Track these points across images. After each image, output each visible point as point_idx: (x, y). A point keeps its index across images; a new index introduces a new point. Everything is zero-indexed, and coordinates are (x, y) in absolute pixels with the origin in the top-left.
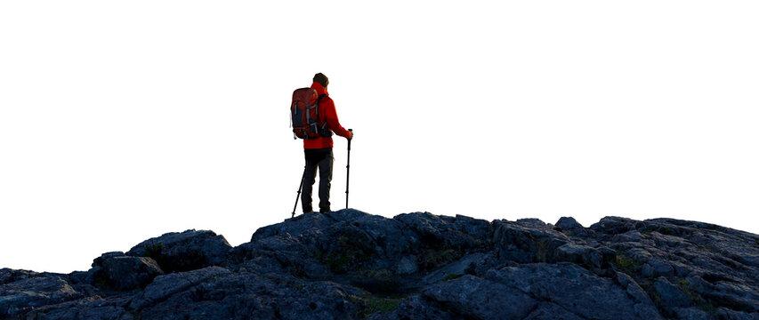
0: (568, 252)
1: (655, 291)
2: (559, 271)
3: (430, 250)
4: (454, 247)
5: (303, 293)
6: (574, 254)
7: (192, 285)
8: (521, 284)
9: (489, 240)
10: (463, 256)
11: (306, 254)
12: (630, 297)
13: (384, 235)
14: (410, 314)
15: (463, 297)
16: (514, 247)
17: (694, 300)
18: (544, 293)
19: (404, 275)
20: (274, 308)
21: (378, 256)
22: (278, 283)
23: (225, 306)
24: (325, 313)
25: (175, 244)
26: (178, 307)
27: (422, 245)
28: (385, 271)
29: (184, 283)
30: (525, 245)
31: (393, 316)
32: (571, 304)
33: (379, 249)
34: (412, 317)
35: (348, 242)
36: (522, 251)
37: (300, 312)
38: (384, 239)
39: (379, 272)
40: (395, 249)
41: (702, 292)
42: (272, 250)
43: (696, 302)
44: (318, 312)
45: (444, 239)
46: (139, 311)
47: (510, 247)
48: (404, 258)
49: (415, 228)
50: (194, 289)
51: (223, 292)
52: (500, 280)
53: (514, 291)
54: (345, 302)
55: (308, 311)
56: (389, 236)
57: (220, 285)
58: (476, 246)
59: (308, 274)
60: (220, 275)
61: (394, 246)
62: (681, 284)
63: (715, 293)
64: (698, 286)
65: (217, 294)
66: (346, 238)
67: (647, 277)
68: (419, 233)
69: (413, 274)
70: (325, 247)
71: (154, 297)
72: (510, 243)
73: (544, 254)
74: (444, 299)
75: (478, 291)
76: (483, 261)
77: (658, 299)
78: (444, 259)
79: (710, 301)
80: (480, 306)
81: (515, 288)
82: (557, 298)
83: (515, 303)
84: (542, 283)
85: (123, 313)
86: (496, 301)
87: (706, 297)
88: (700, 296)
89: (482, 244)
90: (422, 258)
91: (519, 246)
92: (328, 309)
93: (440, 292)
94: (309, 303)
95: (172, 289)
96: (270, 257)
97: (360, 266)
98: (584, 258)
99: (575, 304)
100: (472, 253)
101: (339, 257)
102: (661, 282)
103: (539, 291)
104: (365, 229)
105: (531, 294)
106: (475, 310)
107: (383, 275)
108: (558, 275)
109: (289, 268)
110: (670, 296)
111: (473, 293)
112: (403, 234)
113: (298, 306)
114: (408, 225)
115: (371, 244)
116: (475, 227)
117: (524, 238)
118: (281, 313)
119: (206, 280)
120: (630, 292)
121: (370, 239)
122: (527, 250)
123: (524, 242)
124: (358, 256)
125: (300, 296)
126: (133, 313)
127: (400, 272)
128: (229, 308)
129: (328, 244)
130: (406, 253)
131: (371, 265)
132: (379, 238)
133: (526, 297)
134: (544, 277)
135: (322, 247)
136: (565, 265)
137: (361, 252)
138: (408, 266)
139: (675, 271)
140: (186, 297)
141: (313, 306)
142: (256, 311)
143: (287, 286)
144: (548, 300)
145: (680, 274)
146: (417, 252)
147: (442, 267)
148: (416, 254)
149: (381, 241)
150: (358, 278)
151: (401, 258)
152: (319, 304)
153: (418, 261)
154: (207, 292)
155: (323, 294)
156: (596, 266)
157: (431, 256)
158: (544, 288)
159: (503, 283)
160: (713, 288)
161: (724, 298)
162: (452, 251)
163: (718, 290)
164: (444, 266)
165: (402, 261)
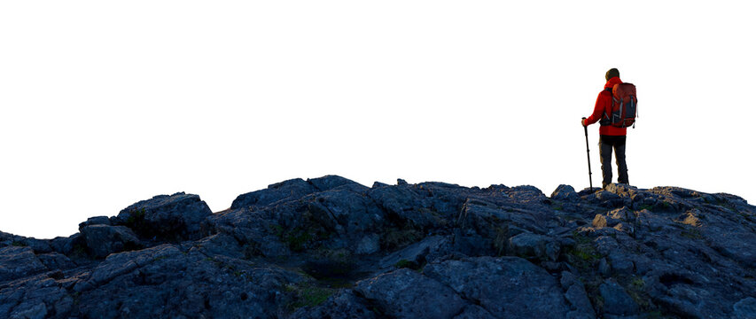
0: (519, 245)
1: (600, 294)
2: (500, 268)
3: (393, 229)
4: (417, 228)
5: (239, 280)
6: (525, 247)
7: (138, 266)
8: (455, 282)
9: (454, 221)
10: (425, 236)
11: (266, 231)
12: (567, 302)
13: (347, 212)
14: (332, 312)
15: (390, 295)
16: (474, 232)
17: (642, 305)
18: (475, 295)
19: (363, 256)
20: (205, 297)
21: (338, 235)
22: (221, 267)
23: (160, 293)
24: (255, 304)
25: (158, 209)
26: (116, 292)
27: (387, 223)
28: (344, 251)
29: (130, 263)
30: (483, 231)
31: (316, 313)
32: (500, 309)
33: (339, 227)
34: (333, 315)
35: (311, 219)
36: (479, 236)
37: (230, 303)
38: (347, 216)
39: (337, 252)
40: (357, 227)
41: (653, 296)
42: (233, 226)
43: (644, 308)
44: (248, 303)
45: (406, 219)
46: (80, 294)
47: (470, 231)
48: (366, 237)
49: (381, 205)
50: (137, 272)
51: (164, 277)
52: (436, 277)
53: (446, 289)
54: (277, 293)
55: (239, 302)
56: (352, 214)
57: (165, 268)
58: (440, 226)
59: (264, 253)
60: (167, 256)
61: (356, 224)
62: (635, 284)
63: (666, 299)
64: (651, 289)
65: (159, 278)
66: (310, 215)
67: (601, 274)
68: (385, 210)
69: (373, 254)
70: (287, 224)
71: (97, 280)
72: (469, 227)
73: (502, 241)
74: (371, 296)
75: (408, 288)
76: (437, 247)
77: (600, 303)
78: (406, 239)
79: (660, 306)
80: (404, 307)
81: (448, 286)
82: (486, 302)
83: (441, 305)
84: (477, 282)
85: (64, 296)
86: (422, 302)
87: (656, 302)
88: (650, 300)
89: (447, 225)
90: (385, 237)
91: (478, 231)
92: (258, 301)
93: (369, 288)
94: (241, 292)
95: (117, 271)
96: (228, 233)
97: (319, 245)
98: (538, 250)
99: (504, 310)
100: (434, 234)
101: (300, 234)
102: (608, 285)
103: (472, 291)
104: (327, 206)
105: (463, 295)
106: (397, 311)
107: (340, 256)
108: (499, 273)
109: (246, 246)
110: (616, 301)
111: (402, 291)
112: (367, 212)
113: (229, 296)
114: (374, 201)
115: (332, 222)
116: (445, 204)
117: (484, 223)
118: (210, 303)
119: (152, 262)
120: (568, 297)
121: (331, 217)
122: (486, 236)
123: (483, 227)
124: (319, 233)
125: (236, 285)
126: (74, 296)
127: (359, 252)
128: (162, 295)
129: (292, 219)
130: (368, 231)
131: (330, 244)
132: (341, 216)
133: (456, 297)
134: (482, 274)
135: (285, 223)
136: (510, 260)
137: (323, 229)
138: (369, 245)
139: (635, 268)
140: (128, 280)
141: (244, 297)
142: (185, 301)
143: (228, 272)
144: (478, 302)
145: (639, 271)
146: (381, 230)
147: (402, 248)
148: (379, 233)
149: (343, 220)
150: (315, 258)
151: (363, 237)
152: (251, 295)
153: (381, 240)
154: (150, 275)
155: (257, 284)
156: (550, 259)
157: (394, 235)
158: (477, 288)
159: (439, 280)
160: (665, 293)
161: (674, 306)
162: (413, 231)
163: (671, 295)
164: (406, 247)
165: (364, 240)
